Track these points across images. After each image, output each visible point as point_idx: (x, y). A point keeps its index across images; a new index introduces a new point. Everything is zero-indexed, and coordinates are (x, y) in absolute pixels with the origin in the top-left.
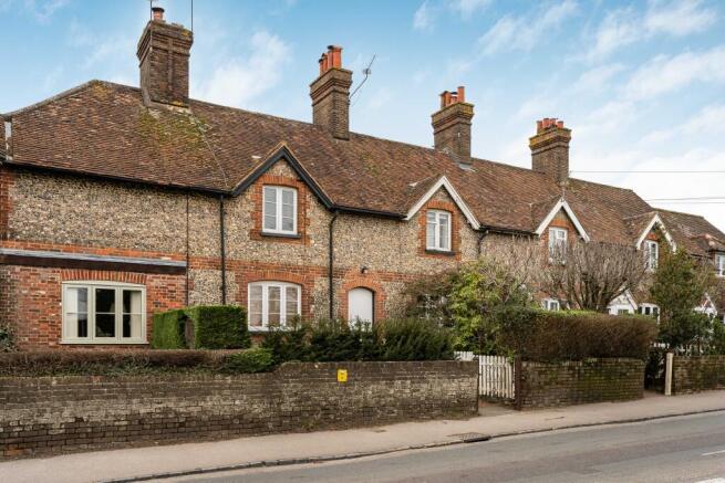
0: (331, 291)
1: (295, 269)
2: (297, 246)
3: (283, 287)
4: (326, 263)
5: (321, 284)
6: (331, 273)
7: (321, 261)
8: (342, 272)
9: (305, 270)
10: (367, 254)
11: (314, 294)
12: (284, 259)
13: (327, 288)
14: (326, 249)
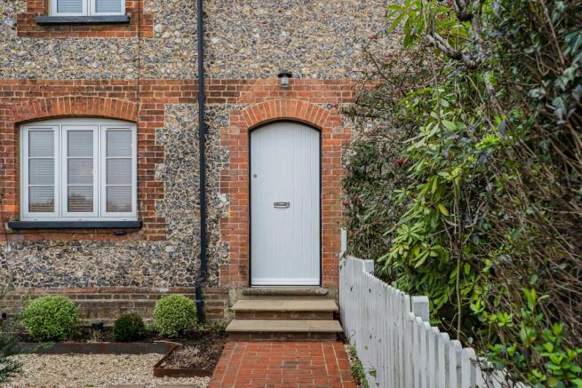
0: (204, 131)
1: (117, 89)
2: (123, 41)
3: (99, 130)
4: (191, 72)
5: (178, 119)
6: (201, 92)
7: (181, 68)
8: (229, 91)
9: (141, 89)
10: (296, 43)
11: (161, 139)
12: (93, 70)
13: (194, 124)
14: (191, 42)
